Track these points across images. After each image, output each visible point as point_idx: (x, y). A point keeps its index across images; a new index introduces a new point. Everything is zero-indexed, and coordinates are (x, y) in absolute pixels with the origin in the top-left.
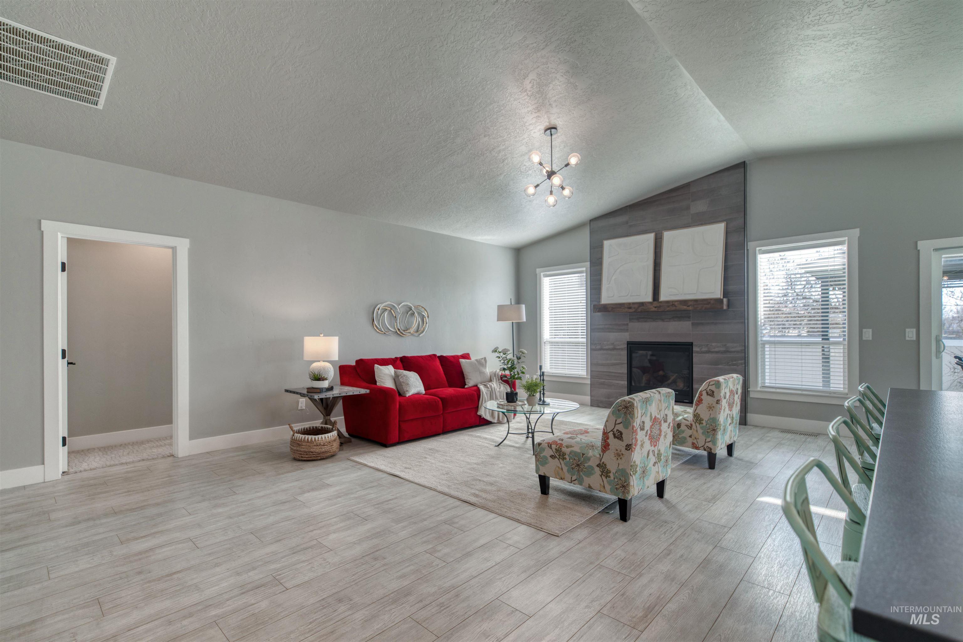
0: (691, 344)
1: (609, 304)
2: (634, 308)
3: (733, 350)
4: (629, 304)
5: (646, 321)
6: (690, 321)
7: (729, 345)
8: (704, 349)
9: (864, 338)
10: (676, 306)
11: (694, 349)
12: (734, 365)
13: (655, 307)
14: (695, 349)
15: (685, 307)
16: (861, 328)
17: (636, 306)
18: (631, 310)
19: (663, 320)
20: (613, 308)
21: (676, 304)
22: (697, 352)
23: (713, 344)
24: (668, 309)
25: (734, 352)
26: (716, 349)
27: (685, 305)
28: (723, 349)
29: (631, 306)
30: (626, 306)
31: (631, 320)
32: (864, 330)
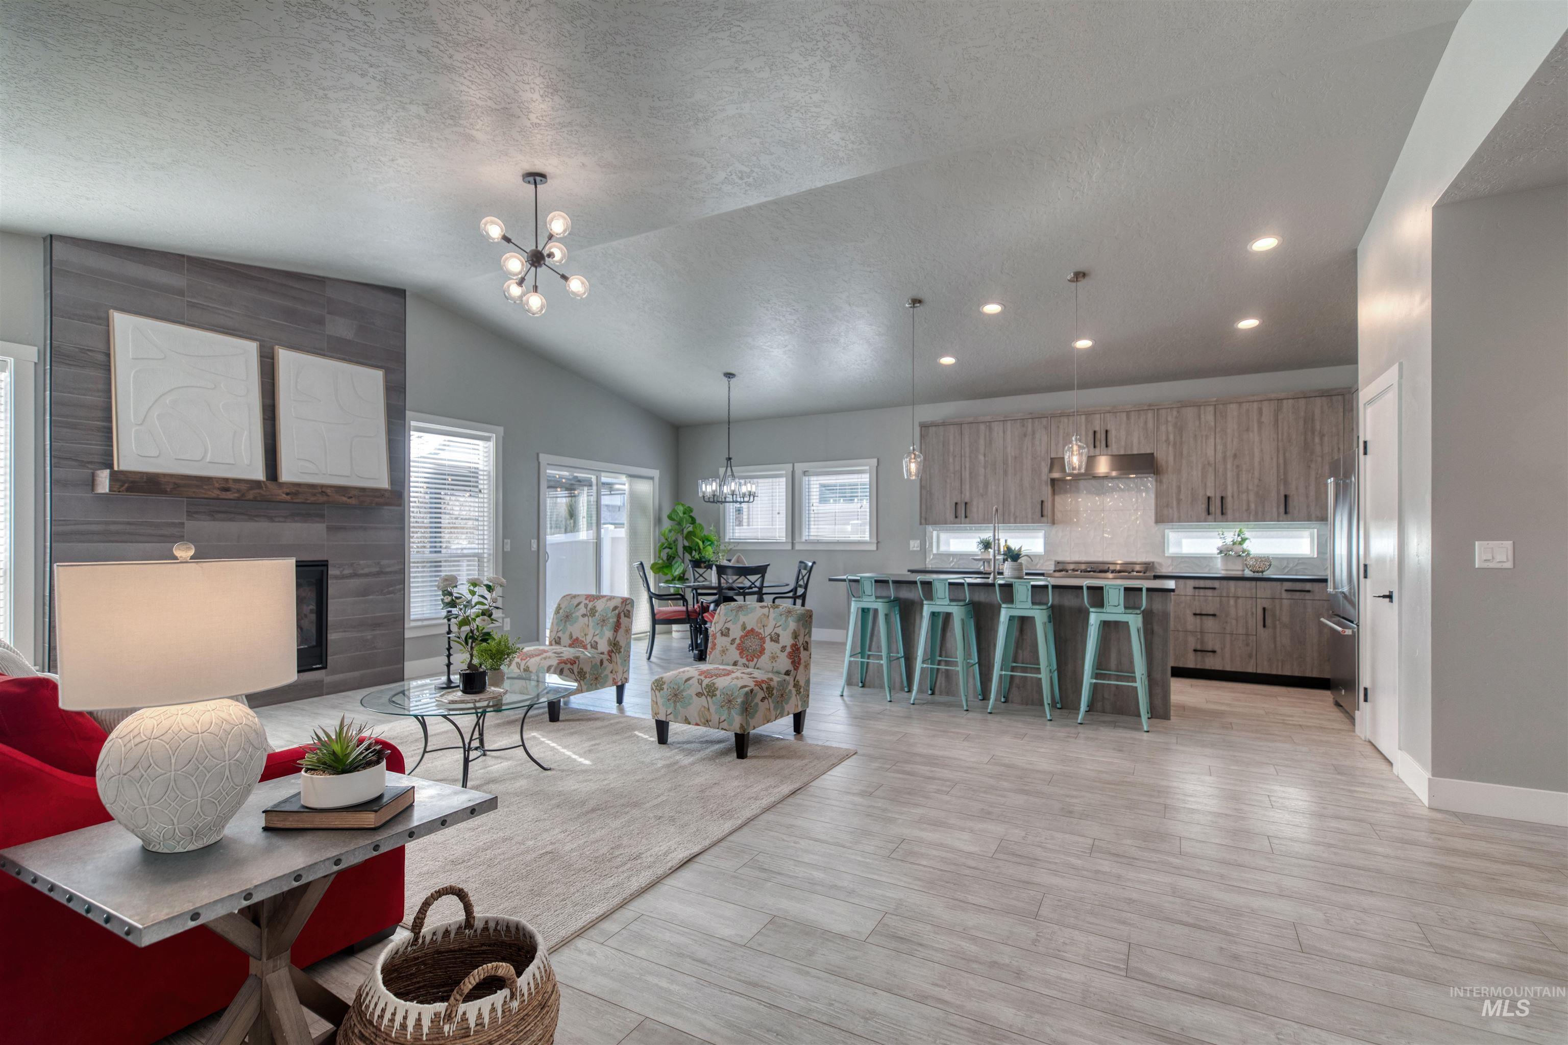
0: (324, 564)
1: (165, 475)
2: (238, 491)
3: (388, 570)
4: (226, 480)
5: (231, 520)
6: (324, 522)
7: (384, 562)
8: (346, 572)
9: (505, 550)
10: (327, 495)
11: (330, 572)
12: (389, 593)
13: (287, 494)
14: (332, 572)
15: (345, 499)
16: (504, 537)
17: (243, 487)
18: (229, 495)
19: (271, 519)
20: (177, 486)
21: (328, 491)
22: (336, 577)
23: (362, 562)
24: (312, 499)
25: (390, 573)
26: (366, 571)
27: (344, 496)
28: (375, 569)
29: (231, 485)
30: (217, 485)
31: (190, 515)
32: (506, 541)
